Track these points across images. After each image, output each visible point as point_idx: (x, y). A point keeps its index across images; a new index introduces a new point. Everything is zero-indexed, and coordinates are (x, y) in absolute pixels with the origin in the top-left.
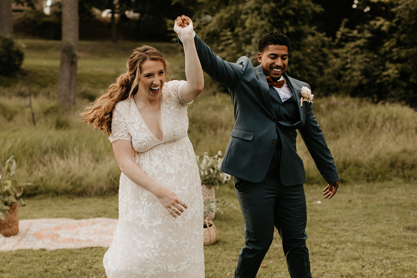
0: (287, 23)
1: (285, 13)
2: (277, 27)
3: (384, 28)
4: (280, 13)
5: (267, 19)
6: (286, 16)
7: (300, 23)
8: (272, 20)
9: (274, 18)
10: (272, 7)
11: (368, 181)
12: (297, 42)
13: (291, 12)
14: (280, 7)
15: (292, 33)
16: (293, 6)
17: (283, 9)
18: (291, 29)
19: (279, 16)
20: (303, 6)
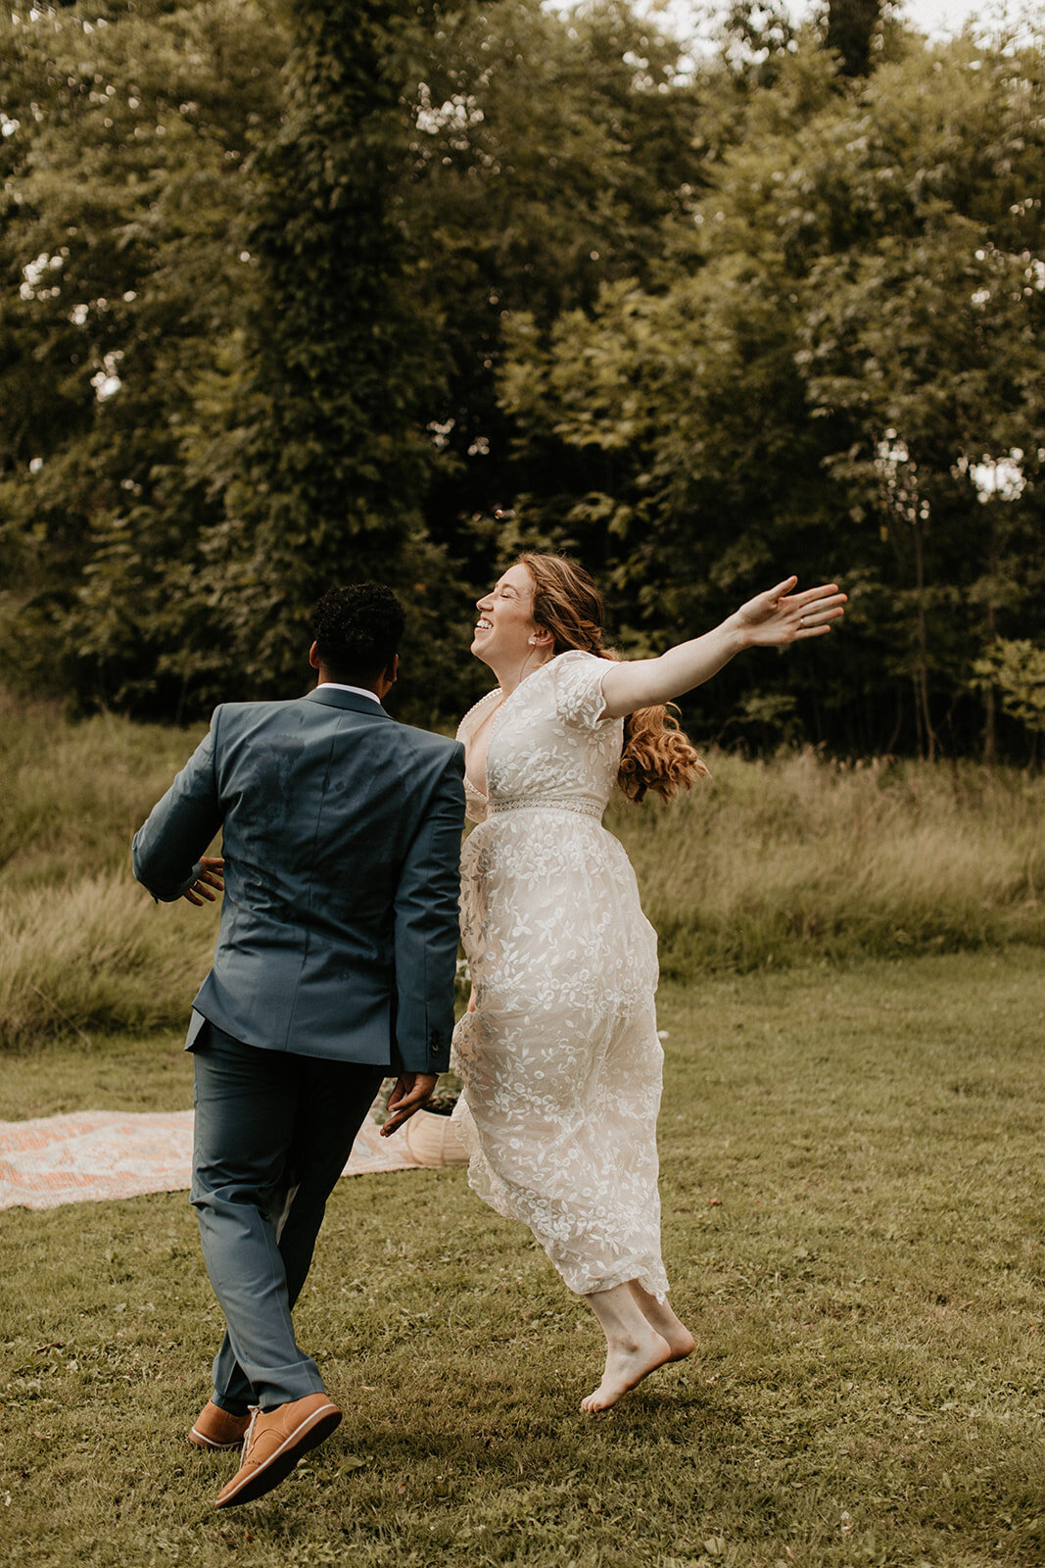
0: (361, 502)
1: (351, 471)
2: (329, 516)
3: (615, 525)
4: (339, 474)
5: (297, 490)
6: (356, 483)
7: (396, 504)
8: (313, 492)
9: (319, 486)
10: (311, 453)
11: (739, 972)
12: (388, 563)
13: (369, 471)
14: (337, 455)
15: (375, 532)
16: (378, 454)
17: (347, 461)
18: (373, 521)
19: (332, 480)
20: (407, 454)
